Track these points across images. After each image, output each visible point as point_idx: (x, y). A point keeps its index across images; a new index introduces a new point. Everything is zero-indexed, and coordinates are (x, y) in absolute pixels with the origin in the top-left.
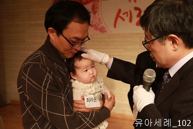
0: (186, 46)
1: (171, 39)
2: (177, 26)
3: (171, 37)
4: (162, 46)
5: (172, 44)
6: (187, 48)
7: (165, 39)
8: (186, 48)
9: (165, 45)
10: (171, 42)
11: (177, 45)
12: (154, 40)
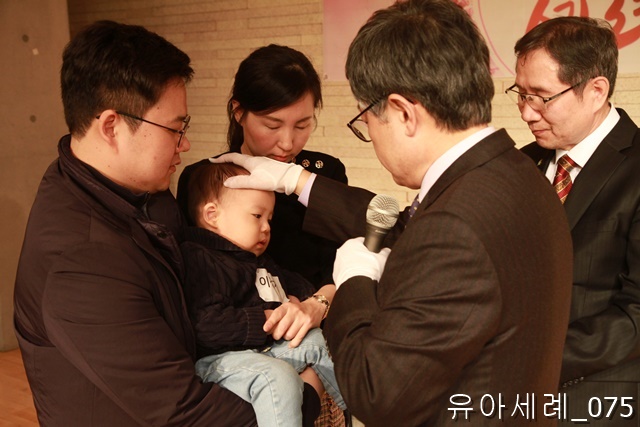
0: (437, 124)
1: (398, 105)
2: (401, 71)
3: (395, 101)
4: (382, 127)
5: (403, 119)
6: (445, 131)
7: (385, 107)
8: (441, 130)
9: (387, 122)
10: (401, 114)
11: (411, 120)
12: (366, 110)
